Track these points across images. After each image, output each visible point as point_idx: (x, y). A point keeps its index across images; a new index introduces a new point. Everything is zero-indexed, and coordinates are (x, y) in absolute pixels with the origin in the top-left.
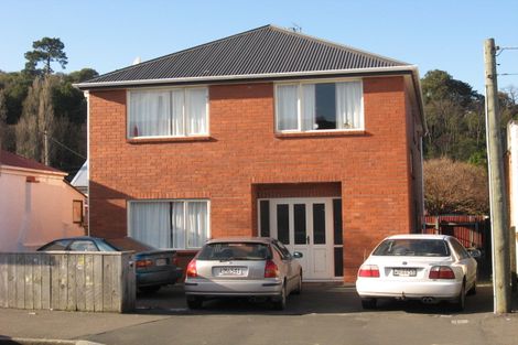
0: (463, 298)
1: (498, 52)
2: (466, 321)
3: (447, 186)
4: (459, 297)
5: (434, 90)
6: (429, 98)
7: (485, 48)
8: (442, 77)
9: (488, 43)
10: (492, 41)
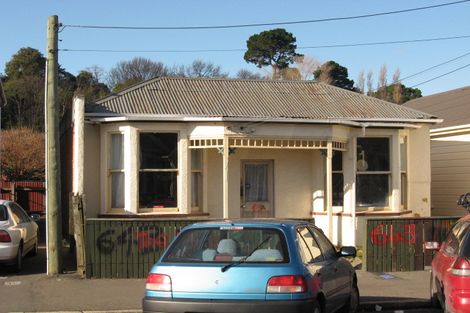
0: (20, 259)
1: (60, 28)
2: (19, 283)
3: (25, 154)
4: (15, 260)
5: (26, 66)
6: (21, 73)
7: (49, 24)
8: (34, 54)
9: (52, 19)
10: (56, 18)
